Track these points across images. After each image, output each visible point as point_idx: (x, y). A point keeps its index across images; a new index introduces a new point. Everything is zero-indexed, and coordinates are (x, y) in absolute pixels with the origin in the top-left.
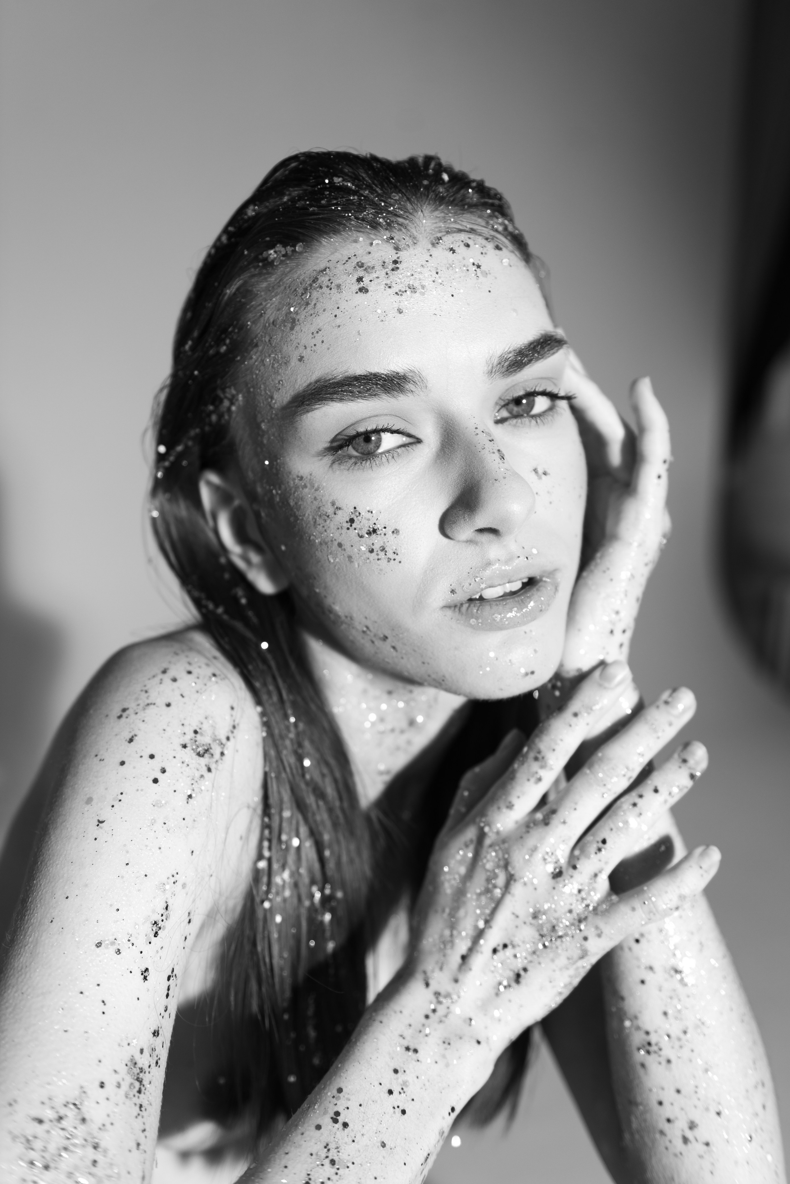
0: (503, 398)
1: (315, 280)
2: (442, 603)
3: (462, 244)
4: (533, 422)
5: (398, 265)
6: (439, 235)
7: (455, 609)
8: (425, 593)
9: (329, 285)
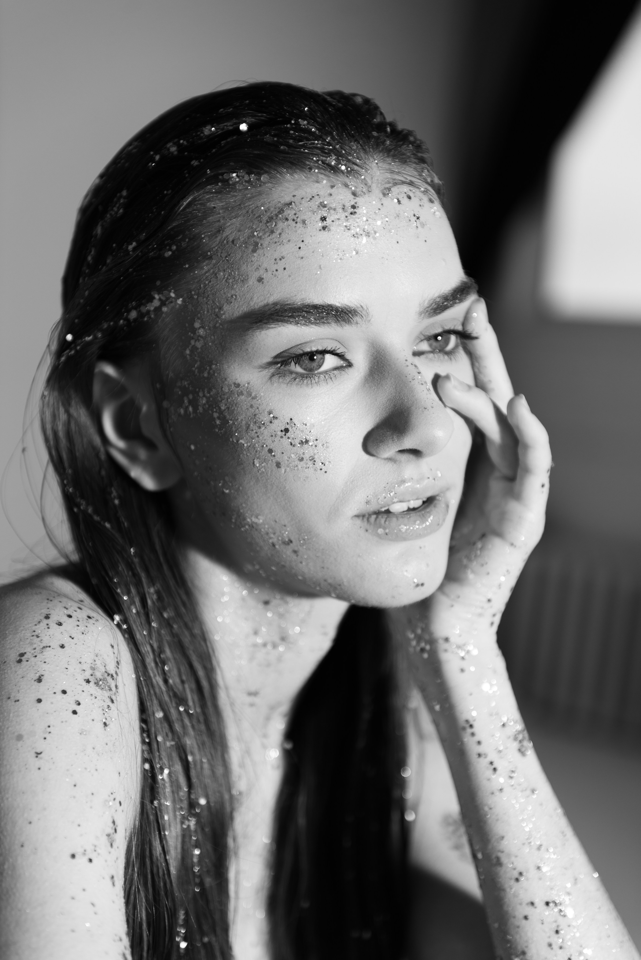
0: (423, 333)
1: (281, 211)
2: (356, 512)
3: (405, 196)
4: (446, 357)
5: (355, 210)
6: (387, 186)
7: (363, 519)
8: (343, 502)
9: (295, 219)
